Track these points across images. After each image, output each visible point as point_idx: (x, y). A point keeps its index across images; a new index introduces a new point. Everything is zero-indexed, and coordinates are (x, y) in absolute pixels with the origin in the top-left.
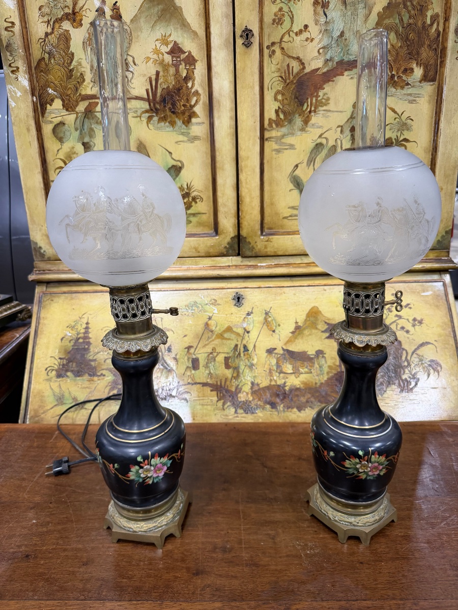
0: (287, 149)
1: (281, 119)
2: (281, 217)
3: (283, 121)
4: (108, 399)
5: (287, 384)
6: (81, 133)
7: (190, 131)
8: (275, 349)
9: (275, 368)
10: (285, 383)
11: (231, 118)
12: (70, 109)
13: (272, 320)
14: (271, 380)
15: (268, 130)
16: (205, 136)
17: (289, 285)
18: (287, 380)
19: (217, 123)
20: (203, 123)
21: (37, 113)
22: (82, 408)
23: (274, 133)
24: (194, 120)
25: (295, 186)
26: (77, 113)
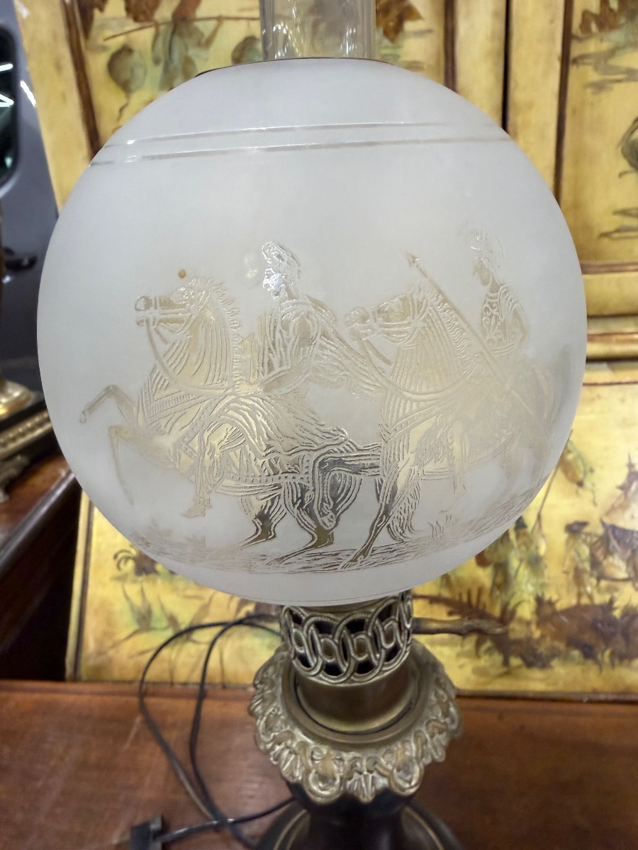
0: (619, 81)
1: (611, 10)
2: (596, 233)
3: (615, 15)
4: (240, 623)
5: (616, 604)
6: (166, 70)
7: (399, 52)
8: (584, 524)
9: (587, 566)
10: (611, 602)
11: (496, 14)
12: (141, 17)
13: (575, 459)
14: (579, 595)
15: (579, 40)
16: (432, 62)
17: (608, 380)
18: (616, 595)
19: (463, 28)
20: (430, 31)
21: (74, 31)
22: (188, 639)
23: (593, 46)
24: (409, 26)
25: (631, 164)
26: (157, 25)
